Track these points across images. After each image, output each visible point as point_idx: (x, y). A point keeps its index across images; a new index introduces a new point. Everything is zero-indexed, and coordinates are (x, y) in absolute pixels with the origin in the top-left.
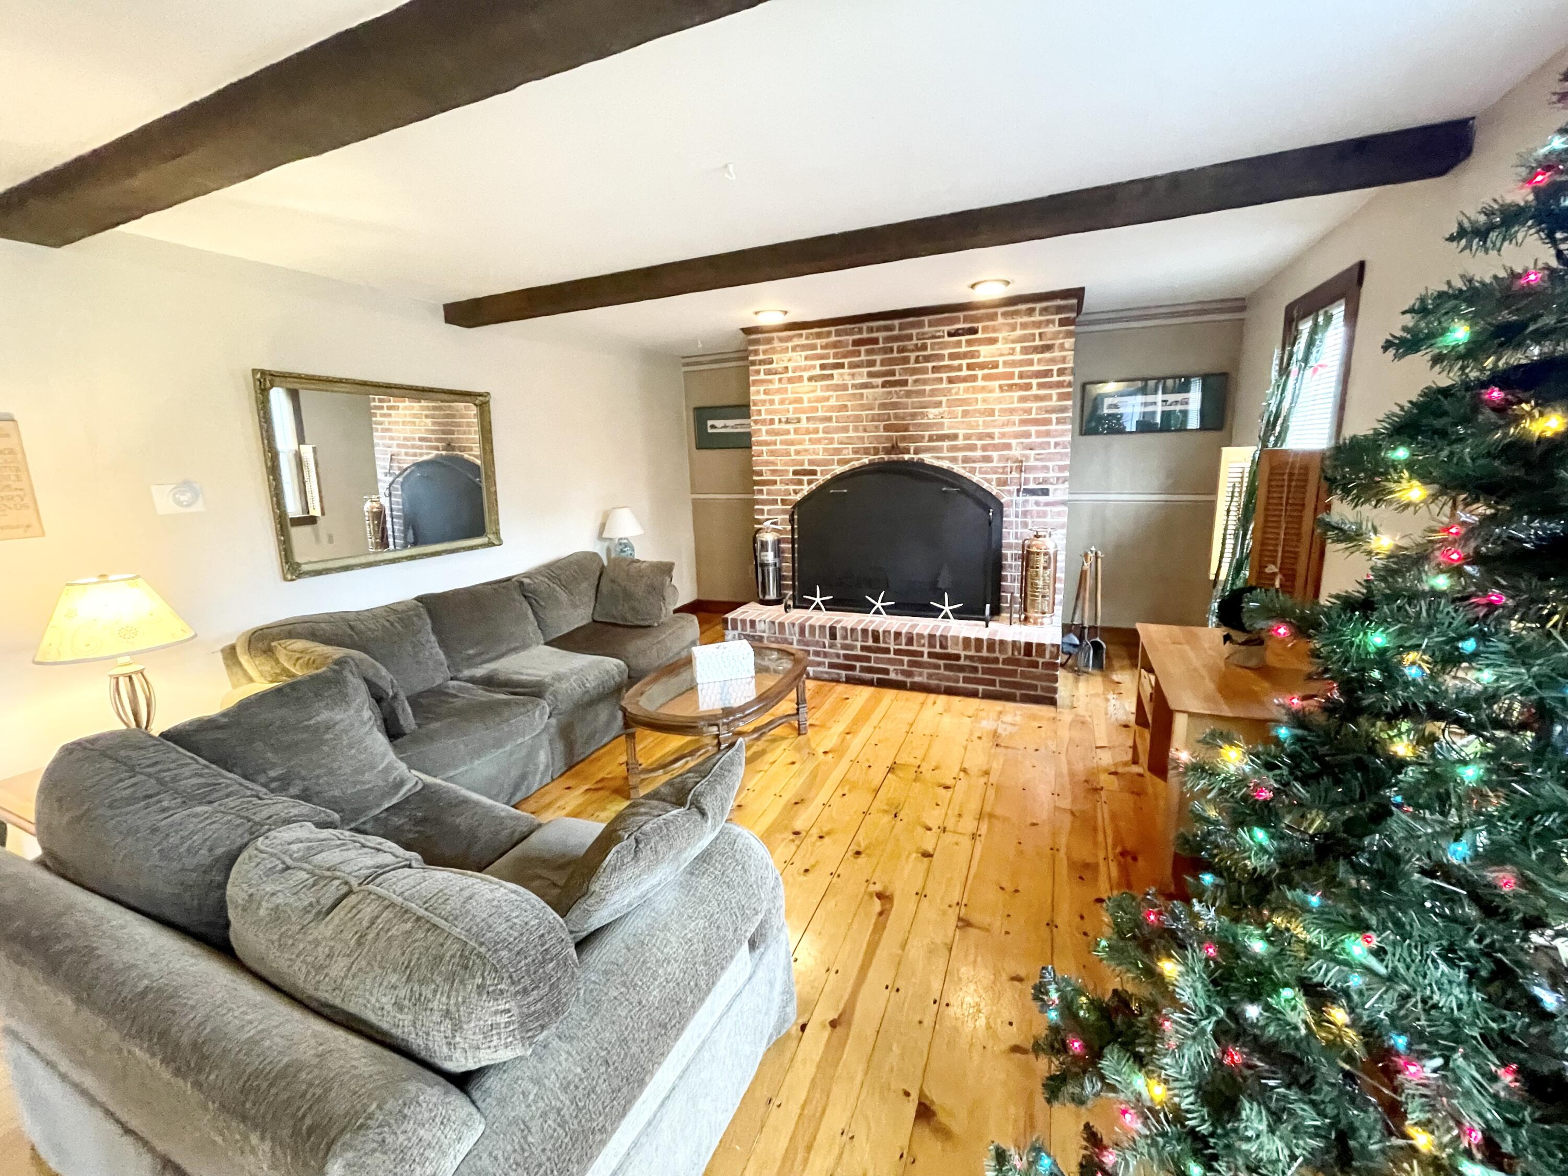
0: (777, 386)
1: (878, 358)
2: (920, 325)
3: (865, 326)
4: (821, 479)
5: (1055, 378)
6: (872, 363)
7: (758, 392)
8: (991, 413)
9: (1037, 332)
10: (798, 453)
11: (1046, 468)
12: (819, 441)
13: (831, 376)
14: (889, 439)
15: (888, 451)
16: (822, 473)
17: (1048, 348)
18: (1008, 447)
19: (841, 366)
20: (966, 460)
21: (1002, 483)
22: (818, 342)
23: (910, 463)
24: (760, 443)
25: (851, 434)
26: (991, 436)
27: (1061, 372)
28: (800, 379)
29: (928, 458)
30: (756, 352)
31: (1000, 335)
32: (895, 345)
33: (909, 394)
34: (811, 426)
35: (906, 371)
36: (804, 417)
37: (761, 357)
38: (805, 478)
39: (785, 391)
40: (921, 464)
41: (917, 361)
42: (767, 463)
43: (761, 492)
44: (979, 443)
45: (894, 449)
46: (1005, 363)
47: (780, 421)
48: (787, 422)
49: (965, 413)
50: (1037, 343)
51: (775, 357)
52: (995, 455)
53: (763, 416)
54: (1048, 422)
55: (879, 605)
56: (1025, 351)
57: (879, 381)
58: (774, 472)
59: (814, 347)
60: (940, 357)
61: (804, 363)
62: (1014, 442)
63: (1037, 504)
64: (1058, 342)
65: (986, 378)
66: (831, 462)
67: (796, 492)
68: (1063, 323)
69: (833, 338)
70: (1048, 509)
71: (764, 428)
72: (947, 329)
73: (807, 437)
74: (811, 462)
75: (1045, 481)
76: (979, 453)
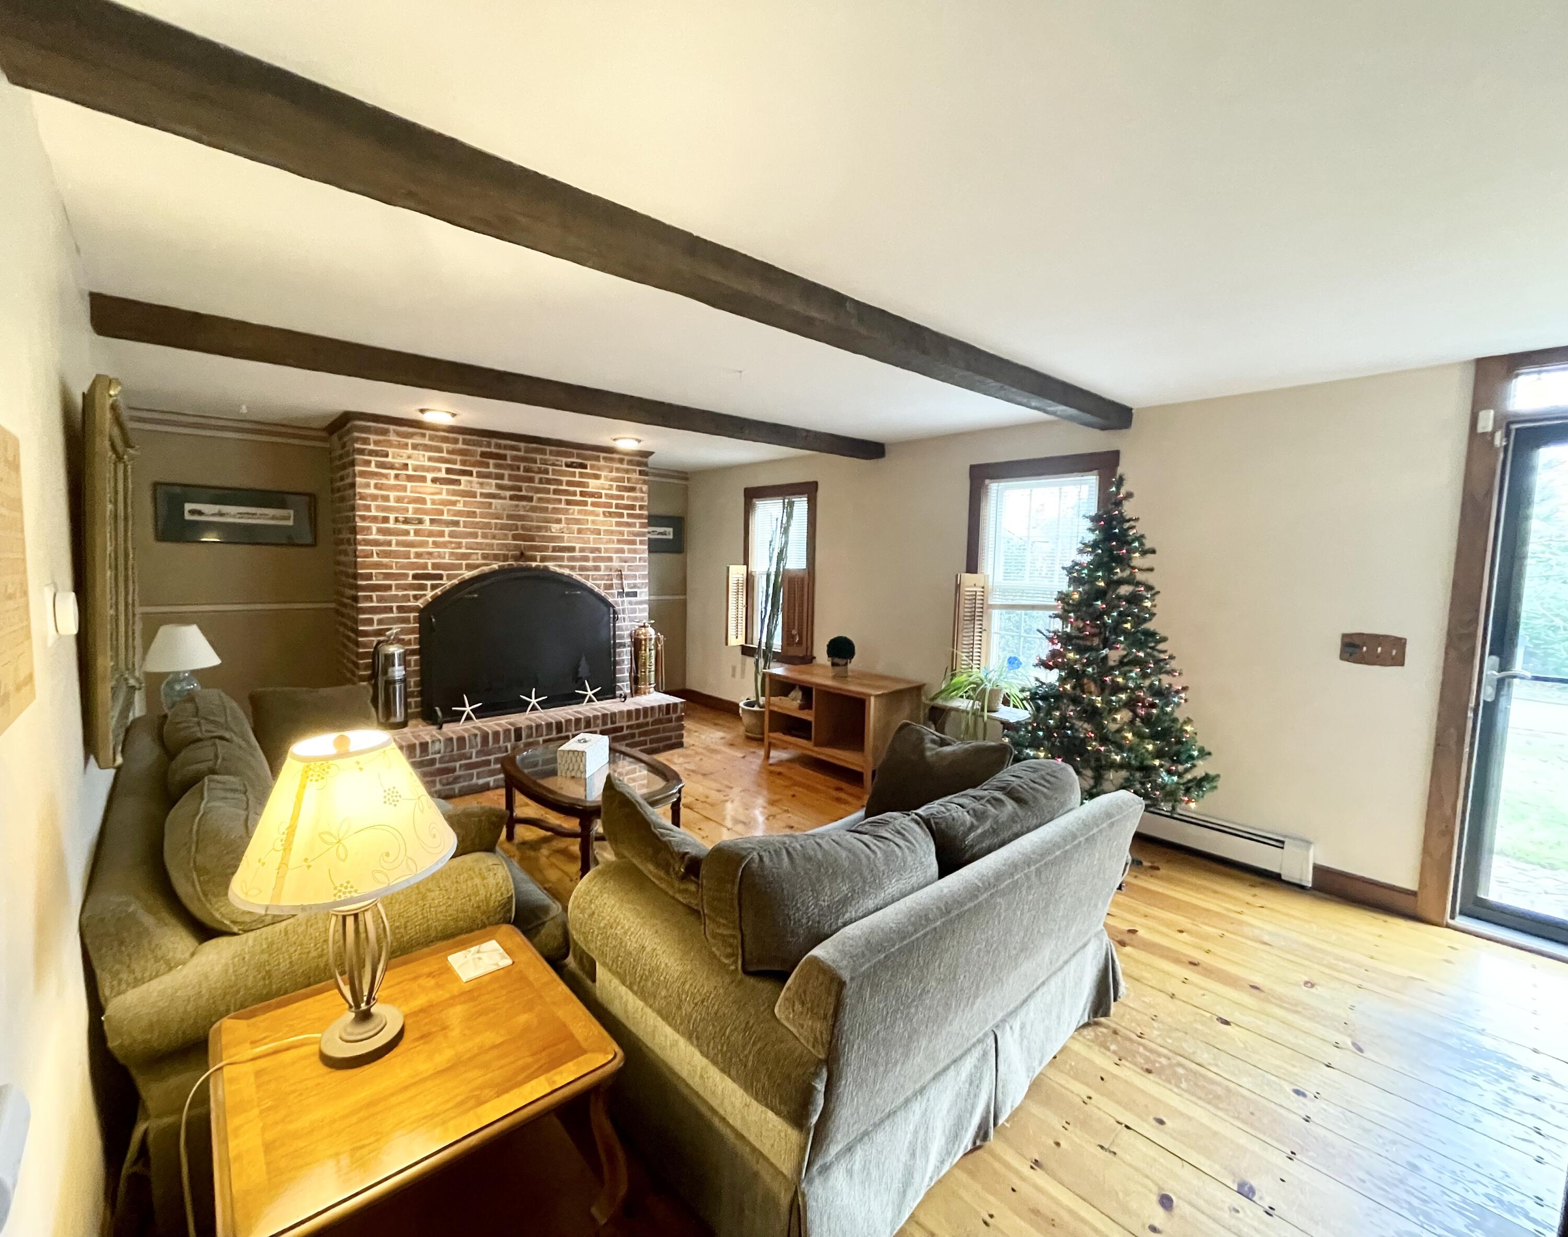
0: (392, 482)
1: (506, 473)
2: (543, 452)
3: (494, 441)
4: (447, 583)
5: (638, 512)
6: (501, 477)
7: (367, 486)
8: (598, 532)
9: (626, 476)
10: (418, 555)
11: (635, 577)
12: (444, 545)
13: (458, 482)
14: (517, 547)
15: (516, 558)
16: (450, 577)
17: (632, 489)
18: (610, 559)
19: (470, 474)
20: (582, 569)
21: (610, 587)
22: (445, 446)
23: (537, 568)
24: (368, 542)
25: (479, 540)
26: (598, 550)
27: (641, 508)
28: (423, 479)
29: (551, 565)
30: (366, 441)
31: (603, 474)
32: (522, 465)
33: (534, 509)
34: (435, 528)
35: (530, 489)
36: (427, 518)
37: (372, 447)
38: (429, 583)
39: (404, 489)
40: (546, 569)
41: (541, 481)
42: (377, 565)
43: (370, 599)
44: (591, 555)
45: (522, 556)
46: (606, 495)
47: (397, 520)
48: (406, 521)
49: (580, 531)
50: (626, 484)
51: (390, 451)
52: (602, 565)
53: (374, 513)
54: (633, 542)
55: (534, 701)
56: (619, 488)
57: (508, 494)
58: (387, 576)
59: (440, 450)
60: (559, 482)
61: (427, 463)
62: (614, 556)
63: (630, 603)
64: (638, 486)
65: (593, 504)
66: (459, 567)
67: (416, 598)
68: (641, 473)
69: (460, 446)
70: (637, 607)
71: (374, 527)
72: (564, 460)
73: (431, 540)
74: (435, 566)
75: (635, 586)
76: (590, 564)
